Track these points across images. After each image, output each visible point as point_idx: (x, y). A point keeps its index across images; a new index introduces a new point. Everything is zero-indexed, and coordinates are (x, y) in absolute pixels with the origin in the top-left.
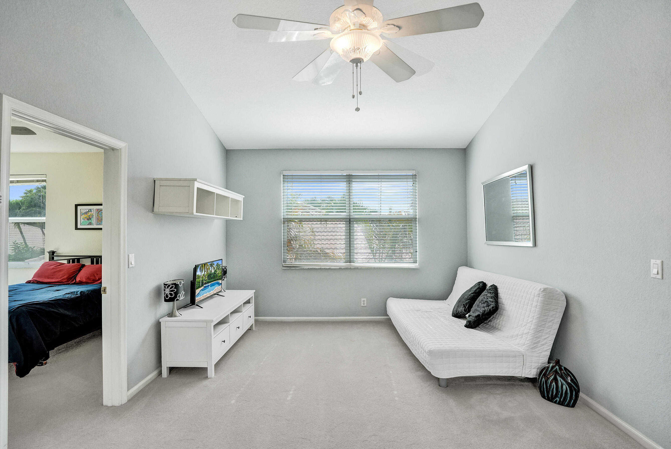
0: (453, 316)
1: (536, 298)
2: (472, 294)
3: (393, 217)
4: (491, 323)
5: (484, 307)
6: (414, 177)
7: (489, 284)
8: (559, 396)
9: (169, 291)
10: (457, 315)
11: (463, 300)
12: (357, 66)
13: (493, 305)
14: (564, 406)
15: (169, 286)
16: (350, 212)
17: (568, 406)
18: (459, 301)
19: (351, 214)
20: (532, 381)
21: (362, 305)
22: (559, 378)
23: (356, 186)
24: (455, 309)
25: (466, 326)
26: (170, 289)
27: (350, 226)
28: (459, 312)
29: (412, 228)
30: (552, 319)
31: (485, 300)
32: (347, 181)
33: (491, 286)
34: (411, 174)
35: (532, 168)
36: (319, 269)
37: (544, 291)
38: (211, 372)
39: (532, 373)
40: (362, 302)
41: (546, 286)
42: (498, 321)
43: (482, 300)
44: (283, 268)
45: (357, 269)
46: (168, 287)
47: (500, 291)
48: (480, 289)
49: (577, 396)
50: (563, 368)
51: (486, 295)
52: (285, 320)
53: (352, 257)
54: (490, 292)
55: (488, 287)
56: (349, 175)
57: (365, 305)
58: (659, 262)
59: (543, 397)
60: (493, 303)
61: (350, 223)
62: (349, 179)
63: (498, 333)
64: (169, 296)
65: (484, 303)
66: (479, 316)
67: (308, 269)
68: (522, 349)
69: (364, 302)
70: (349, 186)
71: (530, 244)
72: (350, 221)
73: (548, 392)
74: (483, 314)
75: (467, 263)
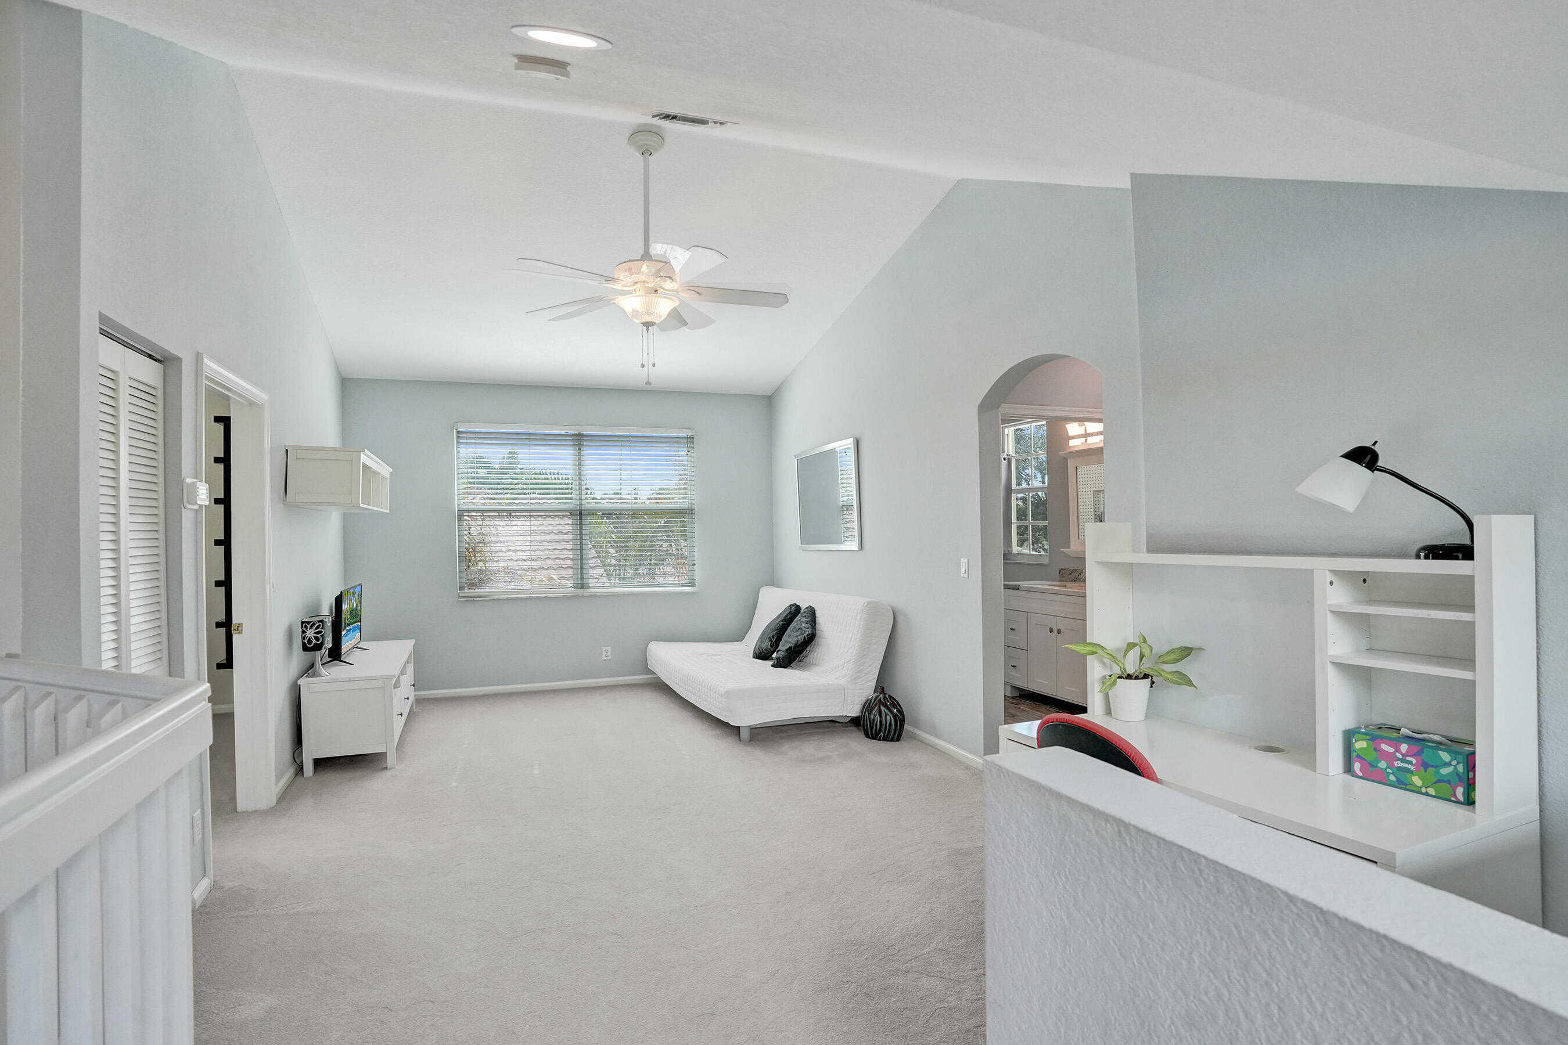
0: (754, 657)
1: (859, 616)
2: (780, 621)
3: (643, 506)
4: (807, 660)
5: (797, 636)
6: (690, 439)
7: (803, 606)
8: (883, 730)
9: (314, 633)
10: (762, 655)
11: (769, 631)
12: (648, 330)
13: (809, 631)
14: (889, 741)
15: (314, 624)
16: (580, 499)
17: (892, 740)
18: (763, 634)
19: (584, 502)
20: (855, 722)
21: (604, 658)
22: (883, 708)
23: (590, 454)
24: (757, 647)
25: (773, 666)
26: (316, 629)
27: (581, 524)
28: (762, 650)
29: (684, 526)
30: (877, 640)
31: (797, 627)
32: (574, 445)
33: (807, 608)
34: (685, 435)
35: (857, 443)
36: (526, 599)
37: (868, 605)
38: (391, 759)
39: (854, 711)
40: (604, 653)
41: (868, 600)
42: (816, 654)
43: (794, 628)
44: (459, 599)
45: (594, 596)
46: (311, 627)
47: (818, 614)
48: (792, 614)
49: (902, 726)
50: (887, 696)
51: (799, 620)
52: (464, 694)
53: (585, 576)
54: (805, 616)
55: (802, 611)
56: (580, 435)
57: (609, 658)
58: (966, 560)
59: (867, 736)
60: (808, 630)
61: (581, 518)
62: (579, 440)
63: (817, 669)
64: (314, 641)
65: (797, 631)
66: (790, 648)
67: (507, 599)
68: (842, 682)
69: (607, 652)
70: (580, 454)
71: (854, 546)
72: (579, 515)
73: (871, 728)
74: (796, 646)
75: (774, 581)
